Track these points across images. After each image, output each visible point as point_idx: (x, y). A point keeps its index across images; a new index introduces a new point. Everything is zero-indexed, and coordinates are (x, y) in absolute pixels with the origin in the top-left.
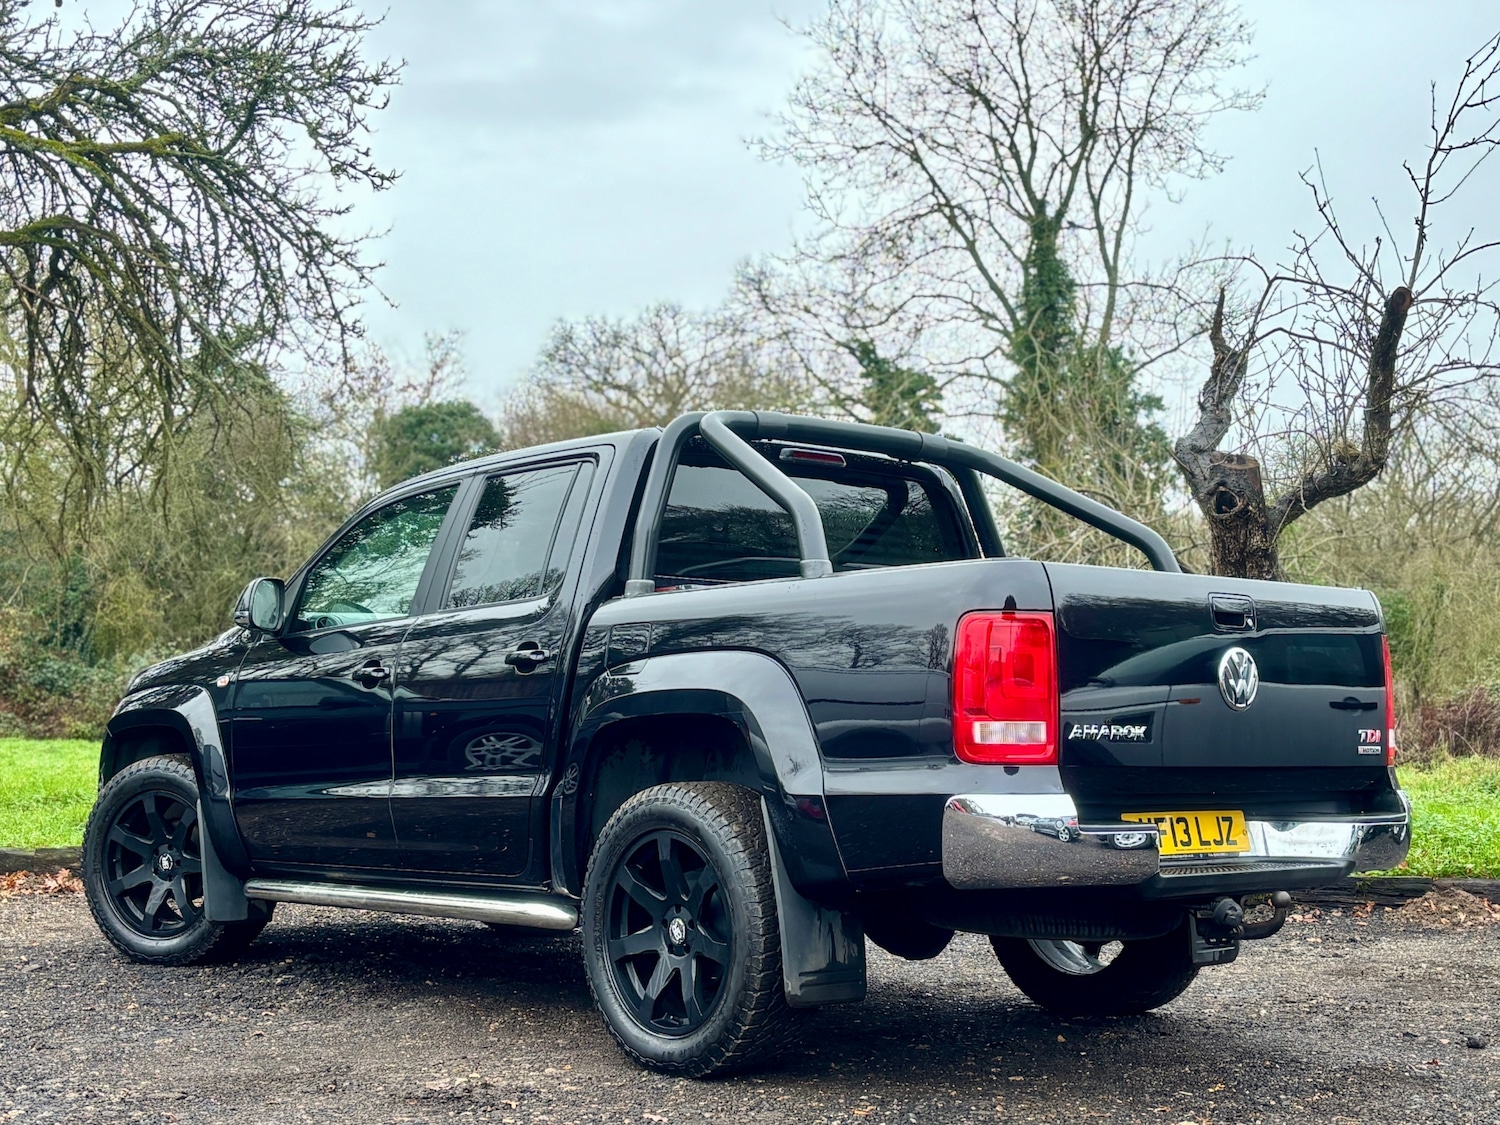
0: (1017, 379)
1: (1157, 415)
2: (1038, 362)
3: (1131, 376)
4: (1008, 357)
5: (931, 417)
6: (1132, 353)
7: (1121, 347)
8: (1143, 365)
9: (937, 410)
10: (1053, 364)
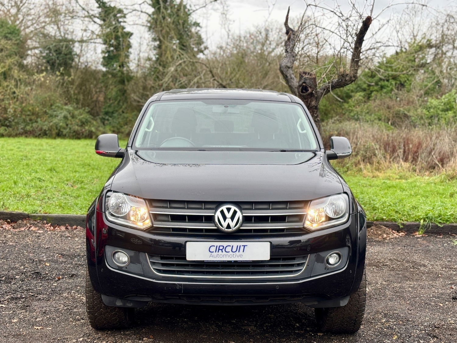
0: (153, 13)
1: (198, 28)
2: (162, 8)
3: (189, 15)
4: (150, 5)
5: (122, 24)
6: (190, 6)
7: (187, 4)
8: (194, 11)
9: (125, 22)
10: (166, 9)
